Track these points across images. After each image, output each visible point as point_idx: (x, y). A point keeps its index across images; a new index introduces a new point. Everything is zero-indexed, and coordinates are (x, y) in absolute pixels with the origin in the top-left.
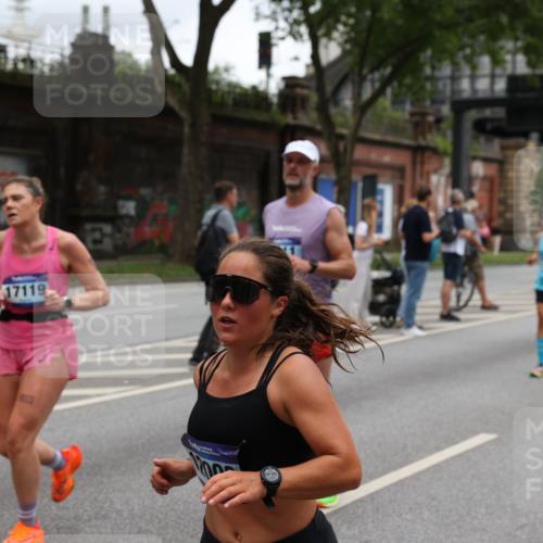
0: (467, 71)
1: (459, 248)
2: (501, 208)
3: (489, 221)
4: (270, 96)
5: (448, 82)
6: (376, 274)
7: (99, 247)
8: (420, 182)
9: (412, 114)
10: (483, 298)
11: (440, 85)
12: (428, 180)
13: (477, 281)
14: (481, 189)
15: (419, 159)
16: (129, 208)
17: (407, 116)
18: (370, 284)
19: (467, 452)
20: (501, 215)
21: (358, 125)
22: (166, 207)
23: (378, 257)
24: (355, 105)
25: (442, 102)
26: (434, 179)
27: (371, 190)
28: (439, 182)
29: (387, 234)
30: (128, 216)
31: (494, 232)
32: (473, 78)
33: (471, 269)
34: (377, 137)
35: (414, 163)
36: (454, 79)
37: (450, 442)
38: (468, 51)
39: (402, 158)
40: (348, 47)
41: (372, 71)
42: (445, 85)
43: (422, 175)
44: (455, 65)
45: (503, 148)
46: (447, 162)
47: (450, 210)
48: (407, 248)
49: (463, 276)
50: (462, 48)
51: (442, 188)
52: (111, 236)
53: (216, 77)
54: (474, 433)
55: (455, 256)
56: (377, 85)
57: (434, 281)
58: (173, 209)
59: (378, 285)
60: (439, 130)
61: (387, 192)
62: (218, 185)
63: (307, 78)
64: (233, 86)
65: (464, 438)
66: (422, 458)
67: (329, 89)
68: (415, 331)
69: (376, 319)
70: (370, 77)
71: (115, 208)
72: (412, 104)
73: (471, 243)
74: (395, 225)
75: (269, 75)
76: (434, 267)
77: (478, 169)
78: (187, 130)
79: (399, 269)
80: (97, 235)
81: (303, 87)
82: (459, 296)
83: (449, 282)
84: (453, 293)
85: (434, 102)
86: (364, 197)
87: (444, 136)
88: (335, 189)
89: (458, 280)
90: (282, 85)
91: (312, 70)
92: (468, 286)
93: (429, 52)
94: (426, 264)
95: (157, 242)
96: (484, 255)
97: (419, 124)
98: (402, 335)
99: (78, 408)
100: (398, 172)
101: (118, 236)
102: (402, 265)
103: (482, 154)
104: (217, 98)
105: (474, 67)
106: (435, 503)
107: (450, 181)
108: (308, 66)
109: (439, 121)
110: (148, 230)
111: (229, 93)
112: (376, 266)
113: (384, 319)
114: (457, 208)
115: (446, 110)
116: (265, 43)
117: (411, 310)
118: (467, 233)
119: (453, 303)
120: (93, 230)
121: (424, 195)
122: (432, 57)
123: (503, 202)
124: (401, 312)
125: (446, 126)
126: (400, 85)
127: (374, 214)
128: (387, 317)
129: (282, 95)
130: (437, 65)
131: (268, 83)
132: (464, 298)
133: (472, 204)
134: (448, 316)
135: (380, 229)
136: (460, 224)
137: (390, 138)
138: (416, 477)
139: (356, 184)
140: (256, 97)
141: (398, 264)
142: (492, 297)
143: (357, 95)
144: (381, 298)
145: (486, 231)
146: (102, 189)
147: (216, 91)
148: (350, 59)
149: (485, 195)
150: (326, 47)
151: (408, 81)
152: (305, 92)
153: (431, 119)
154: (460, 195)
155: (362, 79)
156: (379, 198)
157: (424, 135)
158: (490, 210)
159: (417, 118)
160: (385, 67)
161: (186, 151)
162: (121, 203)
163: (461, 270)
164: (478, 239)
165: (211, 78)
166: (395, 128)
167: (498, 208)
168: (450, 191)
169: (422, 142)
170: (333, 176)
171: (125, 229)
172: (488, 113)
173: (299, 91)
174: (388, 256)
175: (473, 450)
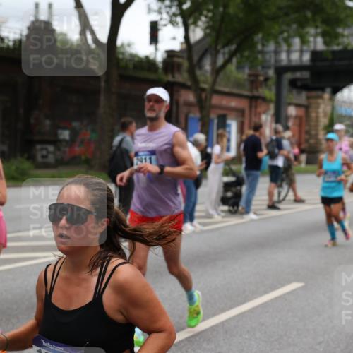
0: (284, 47)
1: (280, 162)
2: (307, 137)
3: (299, 145)
4: (157, 63)
5: (273, 55)
6: (226, 179)
7: (45, 160)
8: (254, 119)
9: (250, 75)
10: (295, 195)
11: (267, 57)
12: (260, 118)
13: (291, 184)
14: (294, 124)
15: (254, 104)
16: (65, 135)
17: (246, 76)
18: (222, 185)
19: (285, 294)
20: (307, 141)
21: (214, 82)
22: (89, 134)
23: (227, 167)
24: (212, 69)
25: (269, 67)
26: (264, 117)
27: (223, 124)
28: (267, 119)
29: (233, 153)
30: (64, 140)
31: (302, 151)
32: (289, 52)
33: (287, 176)
34: (227, 90)
35: (250, 107)
36: (277, 52)
37: (274, 288)
38: (285, 35)
39: (243, 104)
40: (208, 31)
41: (223, 47)
42: (271, 56)
43: (255, 115)
44: (277, 43)
45: (308, 98)
46: (272, 106)
47: (274, 137)
48: (246, 162)
49: (282, 180)
50: (282, 33)
51: (268, 124)
52: (54, 153)
53: (122, 50)
54: (289, 282)
55: (277, 167)
56: (227, 56)
57: (264, 184)
58: (94, 136)
59: (227, 186)
60: (266, 86)
61: (233, 126)
62: (123, 120)
63: (181, 51)
64: (133, 56)
65: (283, 285)
66: (256, 298)
67: (196, 58)
68: (252, 216)
69: (226, 208)
70: (222, 51)
71: (56, 135)
72: (250, 69)
73: (287, 159)
74: (238, 147)
75: (156, 49)
76: (263, 175)
77: (292, 111)
78: (103, 84)
79: (241, 175)
80: (44, 153)
81: (179, 57)
82: (279, 194)
83: (273, 185)
84: (276, 192)
85: (263, 67)
86: (218, 128)
87: (270, 89)
88: (200, 124)
89: (279, 183)
90: (165, 56)
91: (184, 46)
92: (285, 187)
93: (260, 36)
94: (259, 173)
95: (83, 158)
96: (295, 167)
97: (254, 82)
98: (243, 218)
99: (31, 265)
100: (240, 113)
101: (58, 153)
102: (243, 173)
103: (295, 101)
104: (122, 64)
105: (289, 45)
106: (263, 328)
107: (274, 119)
108: (182, 44)
109: (267, 79)
110: (78, 149)
111: (130, 60)
112: (226, 173)
113: (231, 208)
114: (278, 136)
115: (271, 73)
116: (154, 28)
117: (249, 203)
118: (285, 152)
119: (275, 198)
120: (42, 149)
121: (258, 127)
122: (263, 38)
123: (308, 132)
124: (242, 203)
125: (272, 83)
126: (242, 56)
127: (225, 140)
128: (233, 207)
129: (165, 62)
130: (265, 43)
131: (156, 54)
132: (283, 194)
133: (288, 134)
134: (272, 206)
135: (228, 149)
136: (280, 147)
137: (235, 91)
138: (252, 310)
139: (212, 121)
140: (148, 64)
141: (240, 172)
142: (301, 194)
143: (214, 63)
144: (229, 194)
145: (296, 151)
146: (48, 122)
147: (122, 60)
148: (209, 40)
149: (296, 128)
150: (194, 31)
151: (246, 54)
152: (179, 60)
153: (261, 78)
154: (280, 128)
155: (217, 52)
156: (228, 129)
157: (257, 88)
158: (300, 137)
159: (252, 78)
160: (232, 44)
161: (102, 98)
162: (60, 132)
163: (281, 176)
164: (292, 157)
165: (118, 50)
166: (238, 84)
167: (304, 136)
168: (274, 125)
169: (256, 93)
170: (198, 115)
171: (63, 149)
172: (298, 75)
173: (176, 60)
174: (234, 167)
175: (289, 293)
